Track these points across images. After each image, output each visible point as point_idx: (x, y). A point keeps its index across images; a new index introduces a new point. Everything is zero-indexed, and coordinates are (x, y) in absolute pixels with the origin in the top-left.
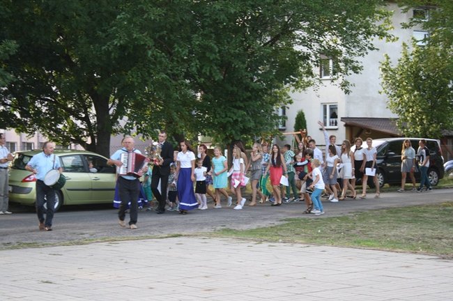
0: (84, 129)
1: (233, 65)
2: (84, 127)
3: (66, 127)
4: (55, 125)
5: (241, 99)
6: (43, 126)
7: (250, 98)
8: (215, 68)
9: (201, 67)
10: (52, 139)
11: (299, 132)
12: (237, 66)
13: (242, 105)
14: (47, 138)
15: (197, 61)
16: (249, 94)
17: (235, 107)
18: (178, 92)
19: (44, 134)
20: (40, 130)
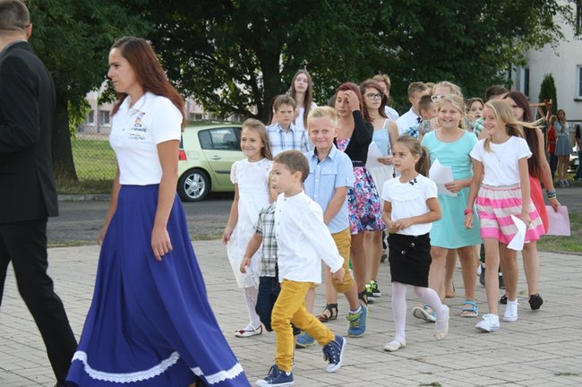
0: (249, 96)
1: (437, 13)
2: (248, 93)
3: (227, 93)
4: (211, 90)
5: (450, 58)
6: (196, 91)
7: (462, 56)
8: (414, 16)
9: (395, 15)
10: (207, 107)
11: (543, 104)
12: (442, 14)
13: (450, 66)
14: (201, 106)
15: (390, 7)
16: (460, 51)
17: (441, 68)
18: (363, 48)
19: (198, 102)
20: (193, 96)
